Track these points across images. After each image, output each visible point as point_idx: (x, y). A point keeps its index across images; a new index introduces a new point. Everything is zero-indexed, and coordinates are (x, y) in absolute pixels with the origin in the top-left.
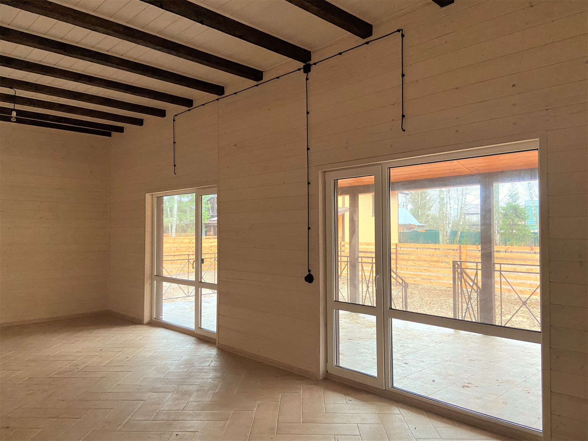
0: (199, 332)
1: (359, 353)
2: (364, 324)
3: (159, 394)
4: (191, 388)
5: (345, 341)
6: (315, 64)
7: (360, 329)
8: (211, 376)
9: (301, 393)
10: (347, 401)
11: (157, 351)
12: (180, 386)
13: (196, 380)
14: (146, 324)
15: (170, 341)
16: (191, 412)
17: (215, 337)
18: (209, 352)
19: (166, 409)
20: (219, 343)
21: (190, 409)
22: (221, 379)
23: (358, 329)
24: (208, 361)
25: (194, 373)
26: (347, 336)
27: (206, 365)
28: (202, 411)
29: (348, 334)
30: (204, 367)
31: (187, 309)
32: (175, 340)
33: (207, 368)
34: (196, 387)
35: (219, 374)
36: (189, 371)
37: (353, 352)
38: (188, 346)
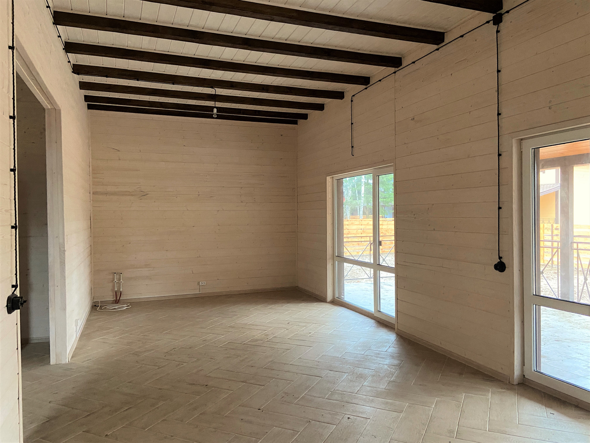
0: (377, 315)
1: (569, 358)
2: (579, 324)
3: (335, 373)
4: (366, 371)
5: (551, 342)
6: (508, 12)
7: (573, 329)
8: (387, 362)
9: (489, 396)
10: (549, 414)
11: (337, 330)
12: (356, 368)
13: (372, 365)
14: (329, 303)
15: (350, 321)
16: (365, 397)
17: (393, 322)
18: (387, 337)
19: (341, 389)
20: (398, 329)
21: (363, 394)
22: (397, 367)
23: (570, 329)
24: (386, 347)
25: (370, 357)
26: (554, 336)
27: (383, 350)
28: (375, 398)
29: (556, 334)
30: (381, 352)
31: (369, 291)
32: (355, 321)
33: (384, 354)
34: (371, 372)
35: (396, 362)
36: (365, 354)
37: (561, 356)
38: (367, 329)
